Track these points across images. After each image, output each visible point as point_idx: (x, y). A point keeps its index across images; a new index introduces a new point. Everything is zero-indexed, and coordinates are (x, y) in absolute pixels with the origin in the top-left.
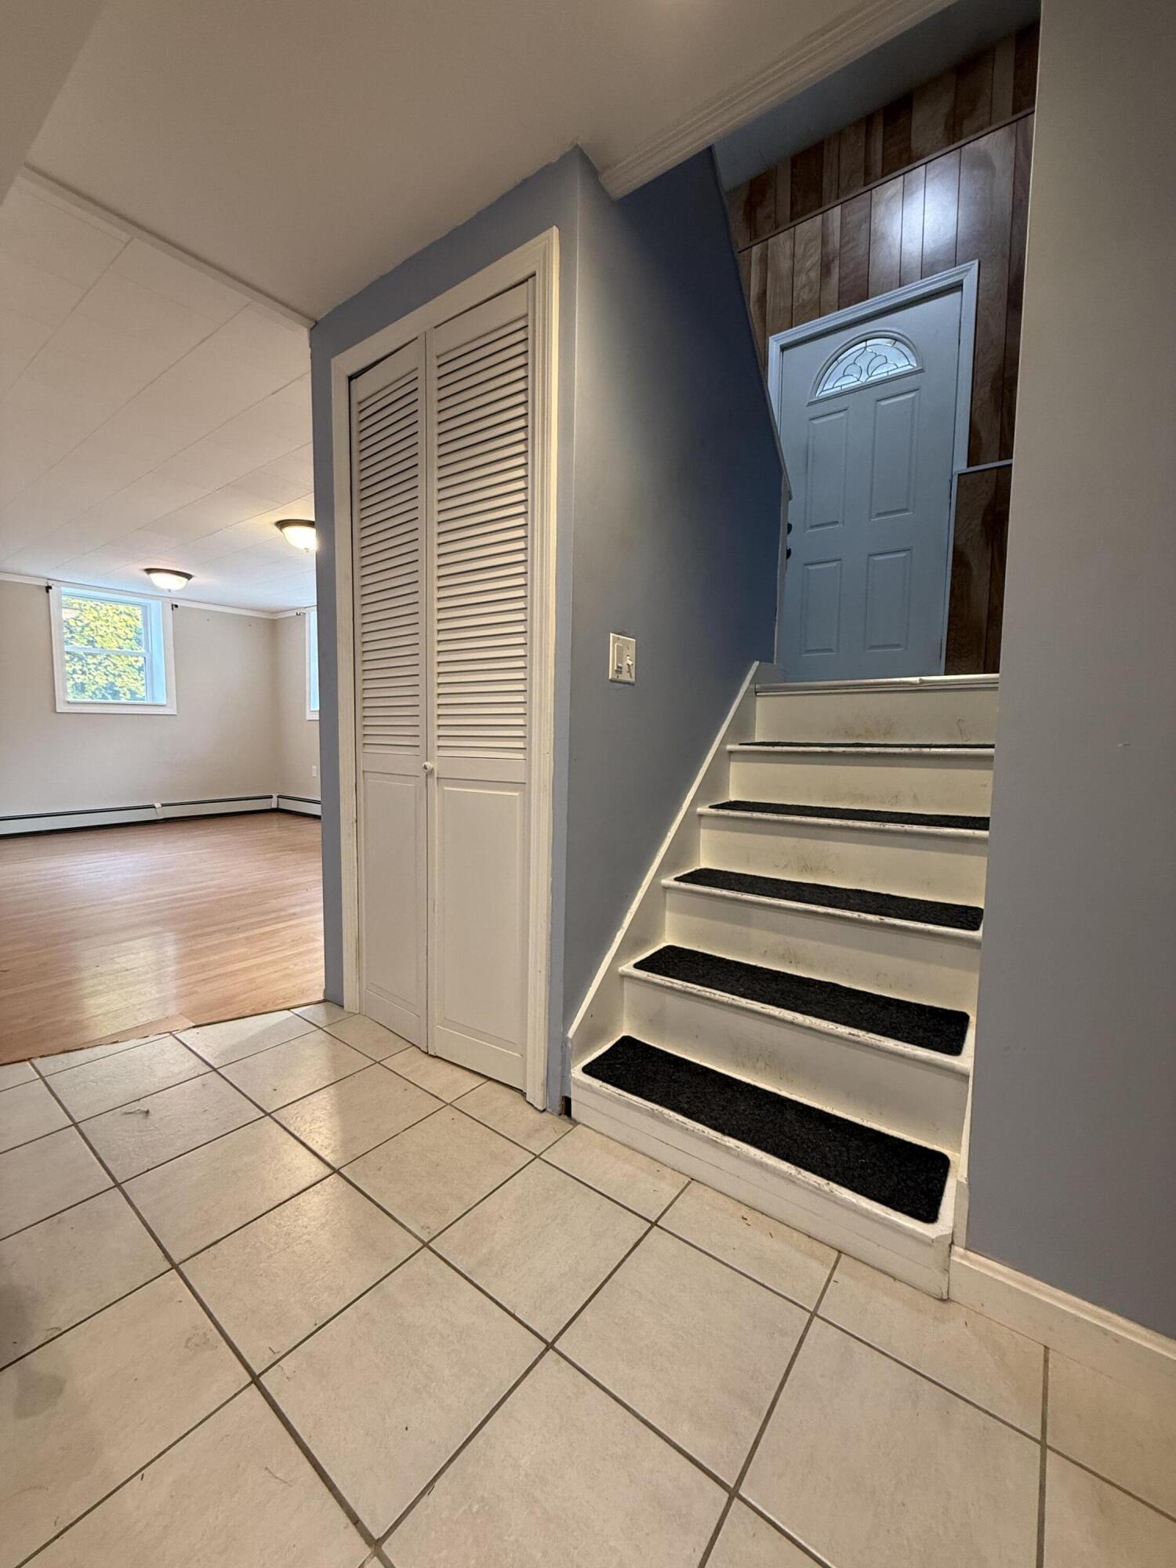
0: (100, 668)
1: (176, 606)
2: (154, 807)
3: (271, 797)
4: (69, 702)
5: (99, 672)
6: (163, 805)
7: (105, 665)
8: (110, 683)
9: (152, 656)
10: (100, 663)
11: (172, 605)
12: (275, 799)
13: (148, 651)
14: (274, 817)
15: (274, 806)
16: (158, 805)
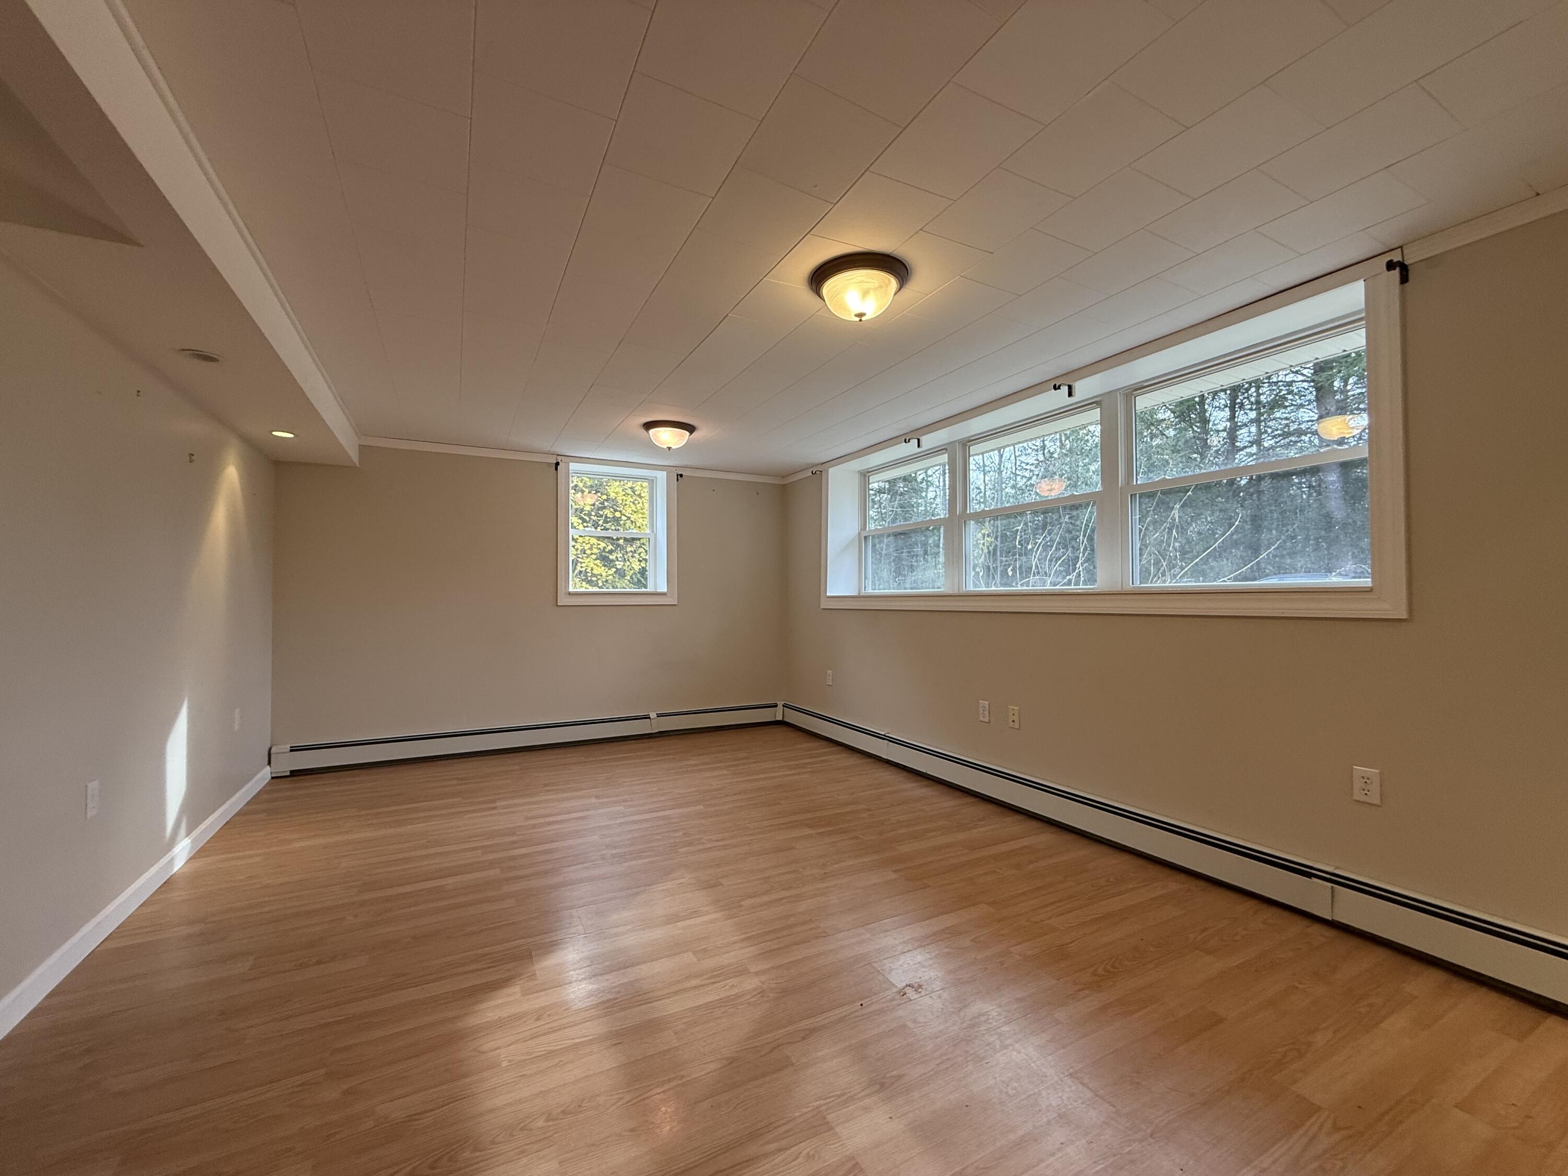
0: (635, 555)
1: (681, 476)
2: (649, 718)
3: (776, 706)
4: (570, 594)
5: (634, 559)
6: (659, 716)
7: (638, 552)
8: (643, 567)
9: (656, 535)
10: (635, 552)
11: (677, 475)
12: (780, 707)
13: (653, 532)
14: (779, 732)
15: (779, 718)
16: (653, 715)
